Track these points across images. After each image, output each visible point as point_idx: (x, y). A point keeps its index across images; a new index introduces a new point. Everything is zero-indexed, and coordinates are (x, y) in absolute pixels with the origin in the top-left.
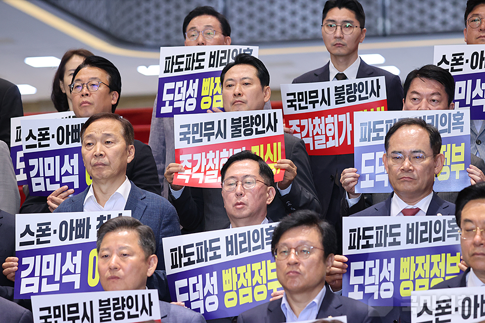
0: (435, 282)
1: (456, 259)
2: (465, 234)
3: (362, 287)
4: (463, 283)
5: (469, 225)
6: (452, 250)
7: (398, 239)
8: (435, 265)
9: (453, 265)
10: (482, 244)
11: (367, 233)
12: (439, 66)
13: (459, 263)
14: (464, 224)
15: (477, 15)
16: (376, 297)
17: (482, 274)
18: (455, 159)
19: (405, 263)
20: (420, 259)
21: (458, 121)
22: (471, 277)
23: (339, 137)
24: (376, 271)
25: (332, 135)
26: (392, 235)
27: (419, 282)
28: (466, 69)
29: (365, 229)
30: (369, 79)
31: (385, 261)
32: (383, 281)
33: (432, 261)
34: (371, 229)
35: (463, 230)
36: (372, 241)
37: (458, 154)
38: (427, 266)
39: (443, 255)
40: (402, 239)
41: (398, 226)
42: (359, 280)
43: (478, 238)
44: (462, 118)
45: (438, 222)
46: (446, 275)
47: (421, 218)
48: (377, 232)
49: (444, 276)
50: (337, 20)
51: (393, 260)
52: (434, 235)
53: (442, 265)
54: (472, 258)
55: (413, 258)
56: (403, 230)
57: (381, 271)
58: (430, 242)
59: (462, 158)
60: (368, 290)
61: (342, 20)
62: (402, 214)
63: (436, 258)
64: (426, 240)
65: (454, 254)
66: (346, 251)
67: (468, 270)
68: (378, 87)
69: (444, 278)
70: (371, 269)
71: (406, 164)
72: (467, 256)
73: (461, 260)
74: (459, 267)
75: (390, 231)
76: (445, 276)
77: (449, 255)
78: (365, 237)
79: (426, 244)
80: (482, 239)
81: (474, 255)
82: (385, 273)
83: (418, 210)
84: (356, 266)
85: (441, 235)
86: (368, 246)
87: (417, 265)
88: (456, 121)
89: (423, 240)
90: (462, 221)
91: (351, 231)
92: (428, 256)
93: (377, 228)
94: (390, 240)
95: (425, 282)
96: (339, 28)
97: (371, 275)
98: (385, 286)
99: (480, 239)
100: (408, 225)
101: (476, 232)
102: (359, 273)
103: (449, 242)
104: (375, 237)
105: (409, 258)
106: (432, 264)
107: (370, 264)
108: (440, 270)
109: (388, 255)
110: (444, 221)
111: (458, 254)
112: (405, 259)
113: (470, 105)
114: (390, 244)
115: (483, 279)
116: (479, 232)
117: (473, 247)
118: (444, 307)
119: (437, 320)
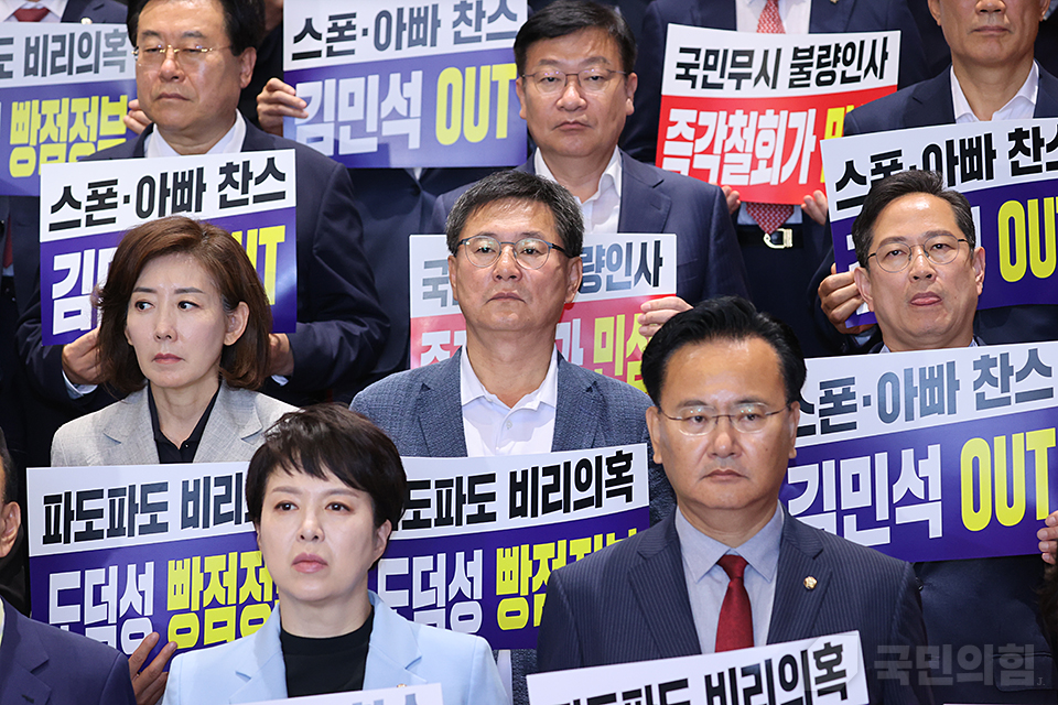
0: (78, 150)
1: (119, 108)
2: (145, 58)
4: (139, 152)
5: (153, 42)
6: (112, 91)
7: (7, 66)
8: (79, 118)
9: (116, 118)
10: (177, 78)
13: (124, 116)
14: (144, 39)
17: (175, 135)
19: (20, 112)
20: (50, 106)
22: (155, 141)
27: (46, 150)
35: (140, 50)
38: (63, 119)
39: (95, 99)
40: (16, 66)
41: (9, 41)
43: (168, 64)
45: (86, 35)
46: (100, 138)
47: (52, 27)
49: (95, 140)
52: (78, 61)
53: (92, 118)
54: (156, 104)
55: (36, 103)
56: (17, 49)
58: (70, 73)
62: (13, 18)
63: (80, 104)
64: (62, 69)
65: (115, 99)
67: (149, 131)
69: (96, 144)
72: (148, 100)
73: (129, 109)
74: (125, 122)
77: (105, 99)
79: (63, 78)
80: (177, 68)
81: (160, 97)
83: (46, 12)
85: (90, 60)
87: (44, 118)
89: (55, 70)
90: (139, 34)
92: (65, 101)
95: (60, 150)
99: (174, 66)
100: (28, 39)
101: (165, 55)
103: (107, 74)
105: (28, 103)
106: (72, 117)
108: (89, 127)
110: (98, 34)
111: (124, 98)
112: (22, 104)
115: (176, 146)
116: (170, 53)
117: (159, 81)
118: (103, 195)
119: (89, 218)
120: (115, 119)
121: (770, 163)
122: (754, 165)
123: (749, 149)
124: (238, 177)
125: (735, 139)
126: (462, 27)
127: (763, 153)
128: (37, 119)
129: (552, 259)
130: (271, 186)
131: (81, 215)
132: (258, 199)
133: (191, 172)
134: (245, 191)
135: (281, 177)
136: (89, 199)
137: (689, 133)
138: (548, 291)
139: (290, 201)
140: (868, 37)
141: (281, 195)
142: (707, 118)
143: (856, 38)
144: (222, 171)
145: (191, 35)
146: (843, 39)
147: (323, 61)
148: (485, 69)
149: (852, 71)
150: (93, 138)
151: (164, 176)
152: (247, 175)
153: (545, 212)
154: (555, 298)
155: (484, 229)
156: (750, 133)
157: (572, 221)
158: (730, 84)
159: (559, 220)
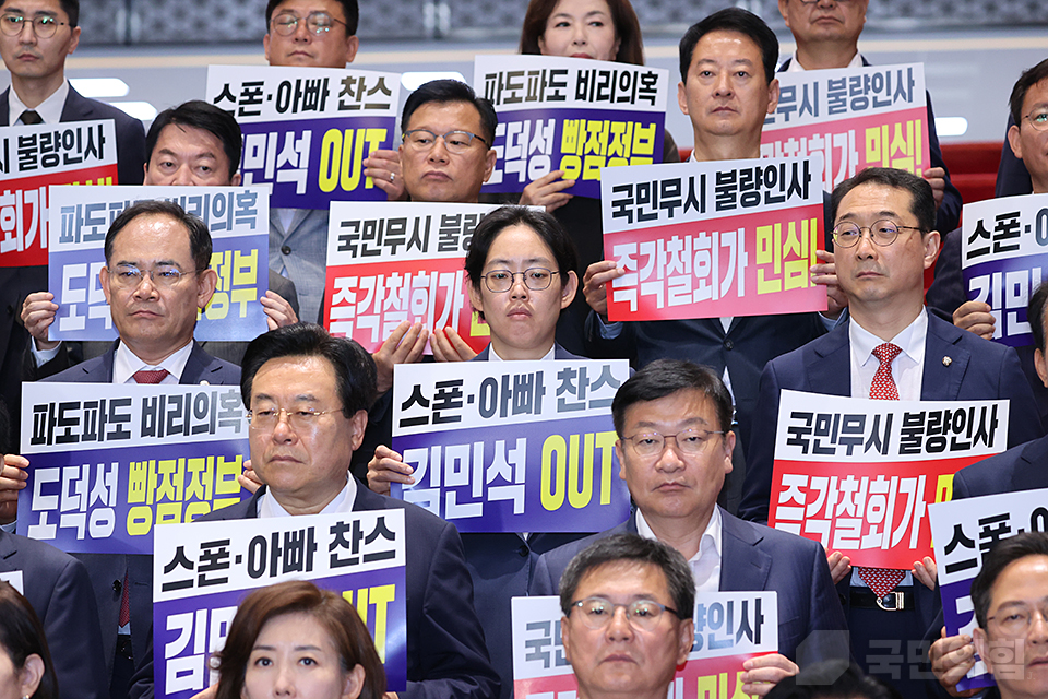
0: (194, 509)
1: (234, 467)
2: (259, 421)
3: (54, 517)
4: (252, 513)
5: (266, 405)
6: (226, 451)
7: (125, 427)
8: (195, 477)
9: (232, 477)
10: (290, 440)
11: (68, 414)
12: (216, 105)
13: (239, 475)
14: (257, 403)
15: (291, 11)
16: (81, 536)
17: (288, 496)
18: (240, 279)
19: (137, 472)
20: (167, 466)
21: (246, 208)
22: (267, 502)
23: (25, 232)
24: (82, 486)
25: (12, 228)
26: (114, 418)
27: (162, 509)
28: (268, 113)
29: (64, 407)
30: (84, 125)
31: (101, 467)
32: (95, 506)
33: (189, 470)
34: (75, 406)
35: (254, 413)
36: (77, 430)
37: (245, 270)
38: (179, 479)
39: (211, 459)
40: (133, 426)
41: (127, 402)
42: (50, 502)
43: (282, 427)
44: (253, 203)
45: (202, 396)
46: (215, 496)
48: (87, 413)
49: (210, 499)
50: (25, 9)
51: (115, 466)
52: (194, 422)
53: (208, 478)
54: (269, 466)
55: (153, 463)
56: (135, 410)
57: (91, 487)
58: (186, 433)
59: (251, 278)
60: (66, 521)
61: (34, 10)
62: (133, 381)
63: (196, 464)
64: (178, 430)
65: (230, 458)
66: (27, 447)
67: (262, 491)
68: (102, 140)
69: (211, 503)
70: (73, 483)
71: (146, 285)
72: (261, 462)
73: (244, 469)
74: (240, 482)
75: (112, 412)
76: (213, 498)
77: (221, 459)
78: (63, 422)
79: (179, 438)
80: (290, 431)
81: (273, 460)
82: (100, 490)
83: (165, 373)
84: (45, 475)
85: (206, 421)
86: (68, 438)
87: (160, 478)
88: (242, 209)
89: (172, 431)
90: (253, 398)
91: (37, 408)
92: (182, 461)
93: (87, 405)
94: (110, 427)
95: (176, 509)
96: (29, 25)
97: (72, 493)
98: (97, 514)
99: (286, 430)
100: (145, 400)
101: (278, 418)
102: (51, 489)
103: (222, 434)
104: (82, 421)
105: (145, 463)
106: (188, 476)
107: (71, 472)
108: (204, 486)
109: (106, 457)
110: (214, 395)
111: (239, 458)
112: (139, 464)
113: (273, 180)
114: (111, 436)
116: (284, 416)
117: (272, 444)
118: (215, 555)
119: (202, 578)
120: (230, 478)
121: (880, 529)
122: (865, 530)
123: (860, 513)
124: (348, 536)
125: (847, 504)
126: (566, 394)
127: (874, 518)
128: (153, 478)
129: (664, 621)
130: (381, 544)
131: (194, 575)
132: (368, 558)
133: (302, 532)
134: (355, 550)
135: (391, 536)
136: (202, 559)
137: (801, 498)
138: (661, 653)
139: (400, 560)
140: (978, 405)
141: (391, 555)
142: (818, 483)
143: (966, 405)
144: (333, 530)
145: (304, 398)
146: (953, 406)
147: (430, 428)
148: (589, 437)
149: (962, 438)
150: (209, 497)
151: (275, 536)
152: (358, 535)
153: (657, 573)
154: (668, 660)
155: (597, 590)
156: (860, 498)
157: (684, 584)
158: (841, 449)
159: (672, 582)
